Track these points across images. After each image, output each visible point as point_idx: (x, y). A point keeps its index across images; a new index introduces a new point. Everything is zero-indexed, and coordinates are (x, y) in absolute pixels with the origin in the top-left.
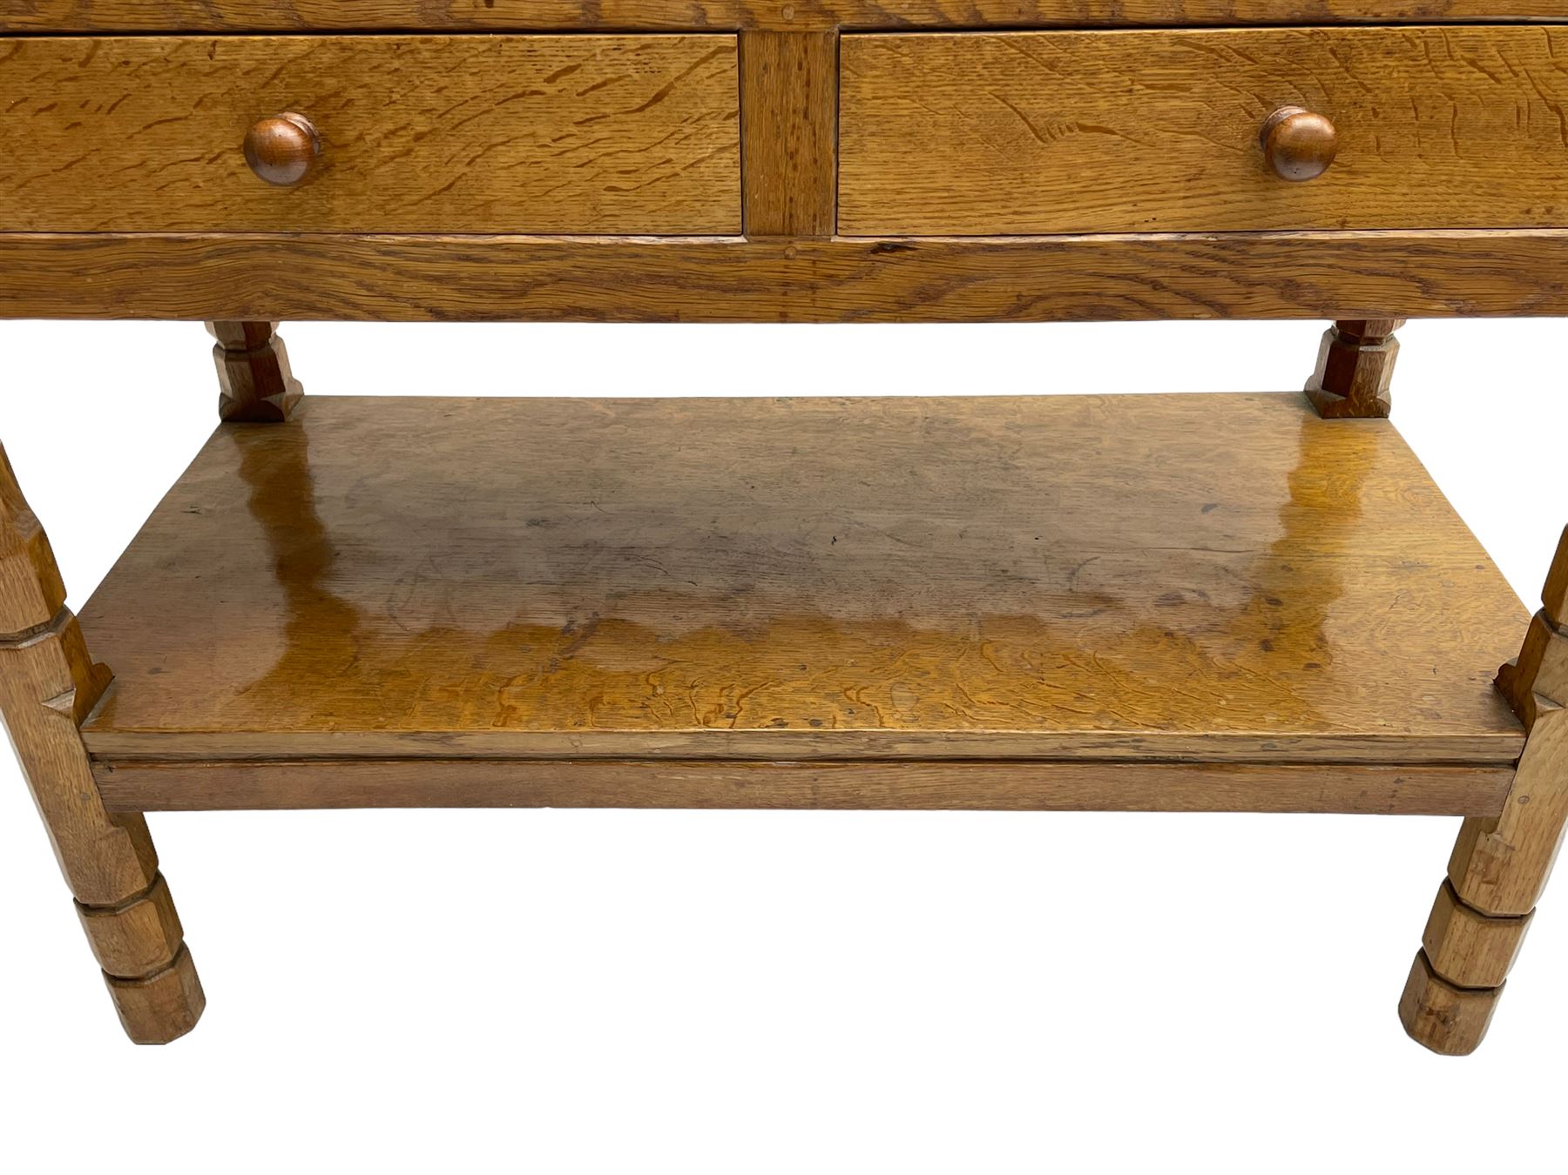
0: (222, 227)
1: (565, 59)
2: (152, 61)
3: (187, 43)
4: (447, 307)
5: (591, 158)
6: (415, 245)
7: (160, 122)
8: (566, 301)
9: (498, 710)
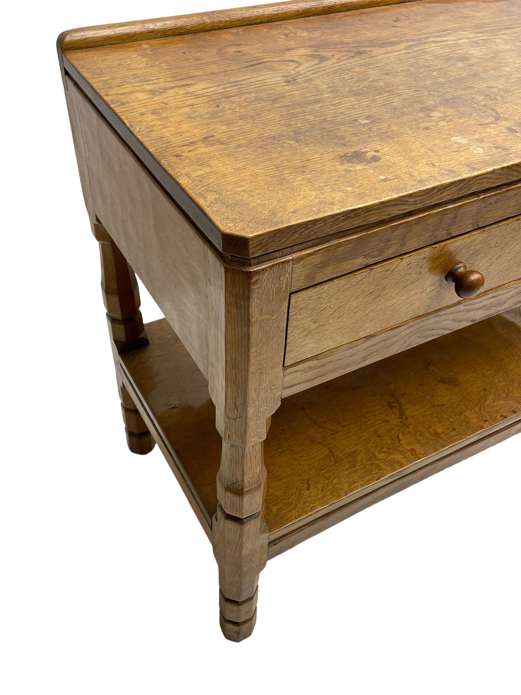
7: (410, 284)
9: (409, 453)
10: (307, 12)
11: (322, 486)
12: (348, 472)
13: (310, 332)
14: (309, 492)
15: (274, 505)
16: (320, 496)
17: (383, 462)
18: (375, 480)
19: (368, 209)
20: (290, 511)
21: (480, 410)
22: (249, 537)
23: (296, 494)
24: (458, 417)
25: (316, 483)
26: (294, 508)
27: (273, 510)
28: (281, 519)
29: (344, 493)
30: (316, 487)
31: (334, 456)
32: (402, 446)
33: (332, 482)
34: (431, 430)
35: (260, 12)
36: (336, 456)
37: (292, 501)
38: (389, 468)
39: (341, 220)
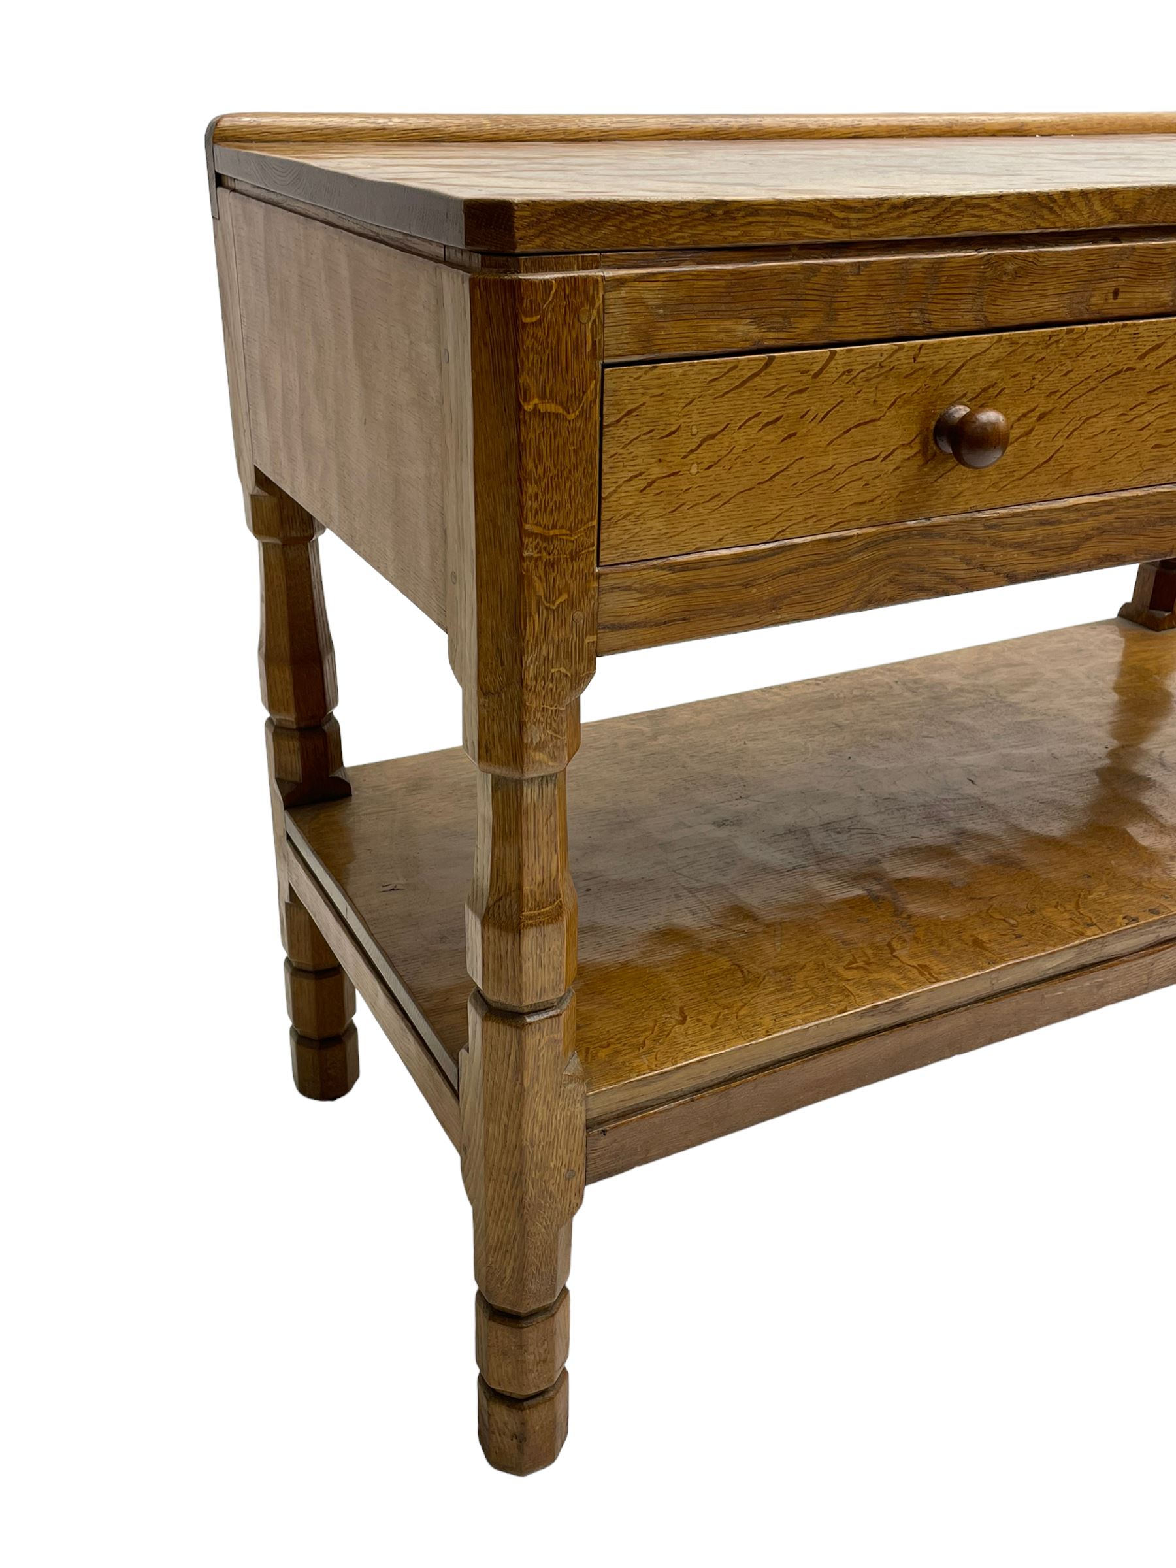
0: (874, 522)
1: (1156, 338)
2: (869, 368)
3: (901, 348)
4: (1021, 570)
5: (1151, 421)
6: (1014, 515)
7: (856, 426)
8: (1103, 550)
9: (915, 971)
10: (675, 132)
11: (713, 1019)
12: (774, 997)
13: (650, 485)
14: (683, 1027)
15: (602, 1047)
16: (709, 1034)
17: (854, 983)
18: (836, 1012)
19: (752, 209)
20: (638, 1057)
21: (1078, 908)
22: (538, 1078)
23: (653, 1030)
24: (1027, 917)
25: (700, 1013)
26: (648, 1053)
27: (599, 1054)
28: (617, 1069)
29: (764, 1031)
30: (699, 1020)
31: (742, 972)
32: (899, 959)
33: (737, 1013)
34: (965, 936)
35: (585, 124)
36: (749, 972)
37: (644, 1042)
38: (869, 994)
39: (699, 219)
